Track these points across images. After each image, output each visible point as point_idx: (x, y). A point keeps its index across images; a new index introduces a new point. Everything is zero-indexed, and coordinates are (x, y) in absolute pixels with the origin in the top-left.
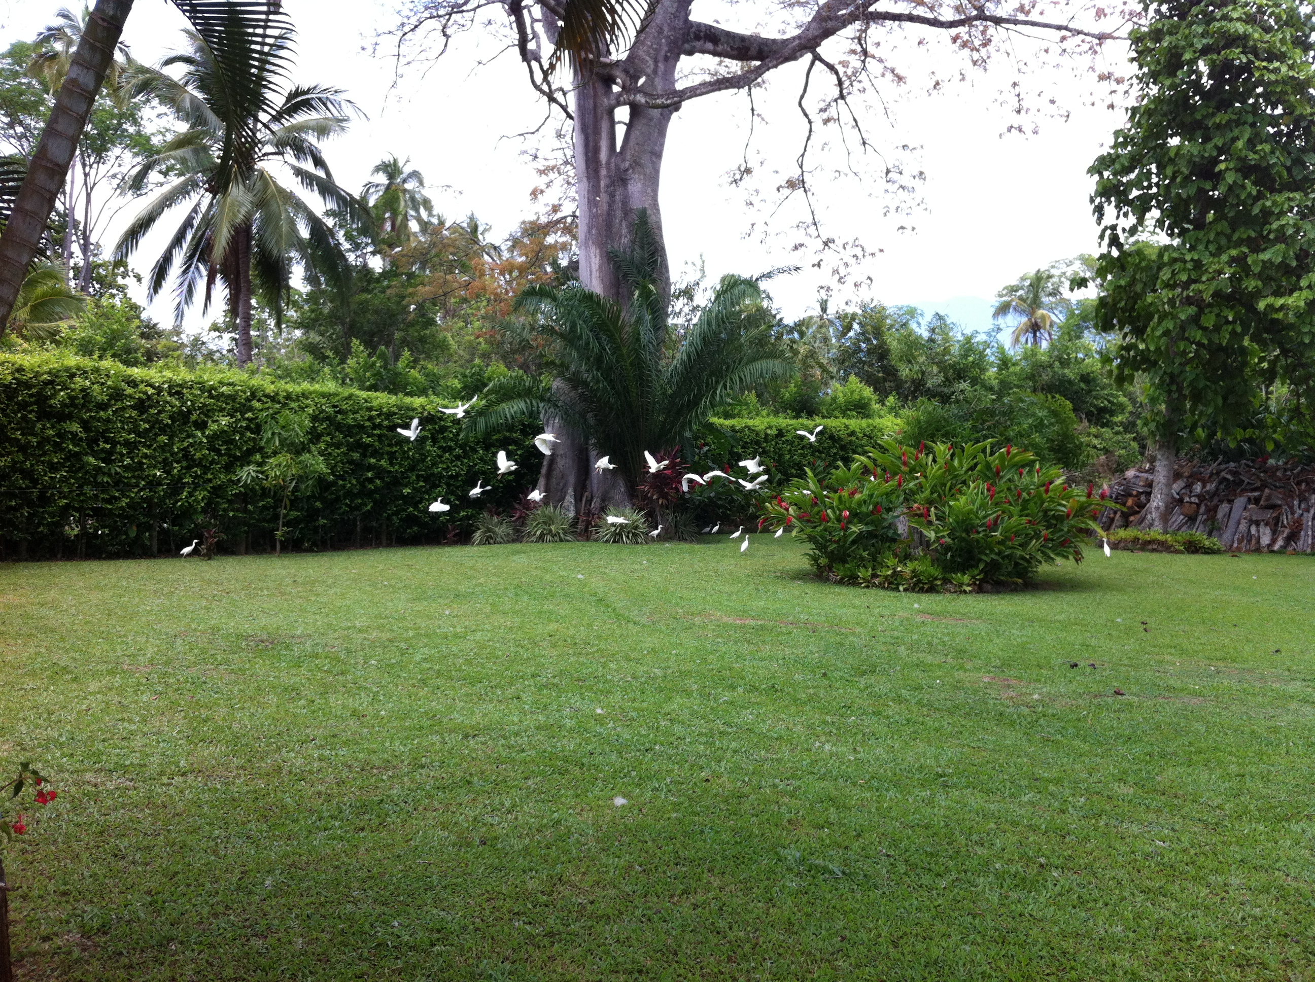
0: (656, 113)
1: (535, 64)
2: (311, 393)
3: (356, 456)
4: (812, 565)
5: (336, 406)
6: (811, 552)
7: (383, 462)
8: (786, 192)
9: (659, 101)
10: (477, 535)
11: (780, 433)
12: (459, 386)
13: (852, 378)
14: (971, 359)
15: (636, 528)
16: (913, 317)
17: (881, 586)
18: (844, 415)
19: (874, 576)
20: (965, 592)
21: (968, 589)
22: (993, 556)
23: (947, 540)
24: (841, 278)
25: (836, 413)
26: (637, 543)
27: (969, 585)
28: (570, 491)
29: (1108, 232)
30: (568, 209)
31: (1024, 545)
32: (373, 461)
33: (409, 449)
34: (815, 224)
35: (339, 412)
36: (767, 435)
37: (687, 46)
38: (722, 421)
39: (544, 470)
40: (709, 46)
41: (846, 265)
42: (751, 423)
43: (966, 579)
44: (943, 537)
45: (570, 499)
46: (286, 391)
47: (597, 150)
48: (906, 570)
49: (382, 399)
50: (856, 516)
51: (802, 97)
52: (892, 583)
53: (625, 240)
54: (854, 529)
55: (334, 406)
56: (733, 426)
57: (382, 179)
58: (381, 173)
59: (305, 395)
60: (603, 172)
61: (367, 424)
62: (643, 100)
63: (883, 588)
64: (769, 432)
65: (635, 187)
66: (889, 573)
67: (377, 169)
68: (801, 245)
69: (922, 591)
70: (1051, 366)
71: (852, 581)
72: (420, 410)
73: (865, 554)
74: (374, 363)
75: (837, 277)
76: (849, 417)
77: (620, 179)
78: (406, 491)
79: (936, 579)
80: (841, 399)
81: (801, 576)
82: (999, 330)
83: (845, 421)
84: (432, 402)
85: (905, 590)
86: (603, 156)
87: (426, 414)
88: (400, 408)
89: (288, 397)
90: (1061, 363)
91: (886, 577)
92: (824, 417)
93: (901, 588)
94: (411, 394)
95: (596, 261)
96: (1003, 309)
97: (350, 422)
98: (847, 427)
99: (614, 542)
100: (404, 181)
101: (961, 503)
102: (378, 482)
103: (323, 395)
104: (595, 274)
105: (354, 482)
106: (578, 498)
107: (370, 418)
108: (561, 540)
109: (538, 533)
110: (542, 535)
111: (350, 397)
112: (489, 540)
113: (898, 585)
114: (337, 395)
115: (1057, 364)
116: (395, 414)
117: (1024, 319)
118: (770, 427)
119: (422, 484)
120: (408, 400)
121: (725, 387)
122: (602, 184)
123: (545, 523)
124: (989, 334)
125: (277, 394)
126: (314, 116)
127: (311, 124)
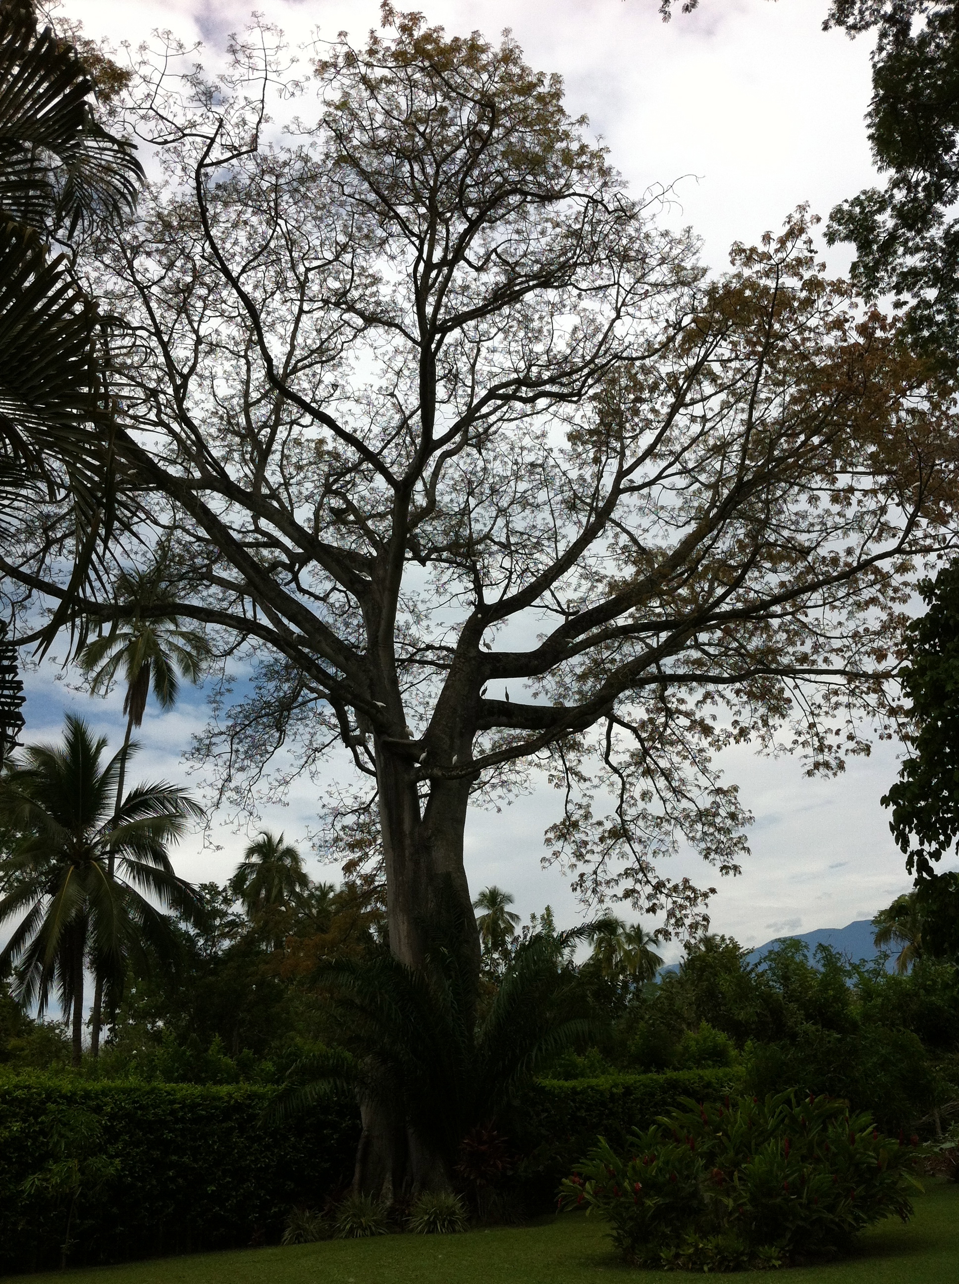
0: (455, 783)
1: (360, 749)
2: (110, 1090)
3: (156, 1154)
4: (617, 1247)
5: (137, 1102)
6: (615, 1233)
7: (185, 1159)
8: (610, 842)
9: (454, 773)
10: (287, 1234)
11: (628, 1091)
12: (273, 1069)
13: (704, 1024)
14: (831, 993)
15: (454, 1213)
16: (797, 950)
17: (685, 1268)
18: (699, 1065)
19: (677, 1256)
20: (774, 1266)
21: (777, 1263)
22: (800, 1223)
23: (748, 1207)
24: (677, 921)
25: (690, 1063)
26: (454, 1231)
27: (778, 1259)
28: (388, 1176)
30: (381, 879)
31: (831, 1209)
32: (174, 1158)
33: (214, 1142)
34: (642, 869)
35: (140, 1108)
36: (612, 1094)
37: (481, 722)
38: (562, 1083)
39: (359, 1155)
40: (504, 719)
41: (682, 907)
42: (594, 1082)
43: (774, 1251)
44: (744, 1204)
45: (388, 1185)
46: (85, 1090)
47: (400, 822)
48: (709, 1245)
49: (188, 1090)
50: (652, 1187)
51: (607, 754)
52: (696, 1263)
53: (431, 905)
54: (649, 1202)
55: (134, 1102)
56: (574, 1088)
57: (255, 859)
58: (255, 856)
59: (104, 1092)
60: (408, 842)
61: (169, 1118)
62: (440, 774)
63: (687, 1270)
64: (614, 1090)
65: (439, 853)
66: (691, 1251)
67: (251, 852)
68: (634, 891)
69: (728, 1270)
70: (917, 994)
71: (653, 1264)
72: (226, 1099)
73: (668, 1231)
74: (184, 1053)
75: (673, 921)
76: (704, 1067)
77: (424, 847)
78: (211, 1188)
79: (742, 1254)
80: (694, 1048)
81: (607, 1262)
83: (701, 1072)
84: (240, 1089)
85: (711, 1270)
86: (407, 826)
87: (232, 1102)
88: (204, 1098)
89: (87, 1095)
90: (925, 990)
91: (690, 1256)
92: (676, 1069)
93: (706, 1268)
94: (220, 1082)
95: (404, 928)
96: (882, 936)
97: (151, 1117)
98: (701, 1078)
99: (429, 1232)
101: (757, 1165)
102: (180, 1181)
103: (124, 1091)
104: (404, 940)
105: (154, 1182)
106: (397, 1184)
107: (173, 1112)
108: (373, 1234)
109: (348, 1227)
110: (351, 1230)
111: (153, 1090)
112: (299, 1238)
113: (702, 1264)
114: (139, 1090)
115: (922, 991)
116: (200, 1105)
117: (907, 944)
118: (616, 1085)
119: (228, 1179)
120: (215, 1089)
122: (407, 853)
123: (354, 1215)
124: (876, 961)
125: (74, 1094)
126: (152, 815)
127: (146, 823)
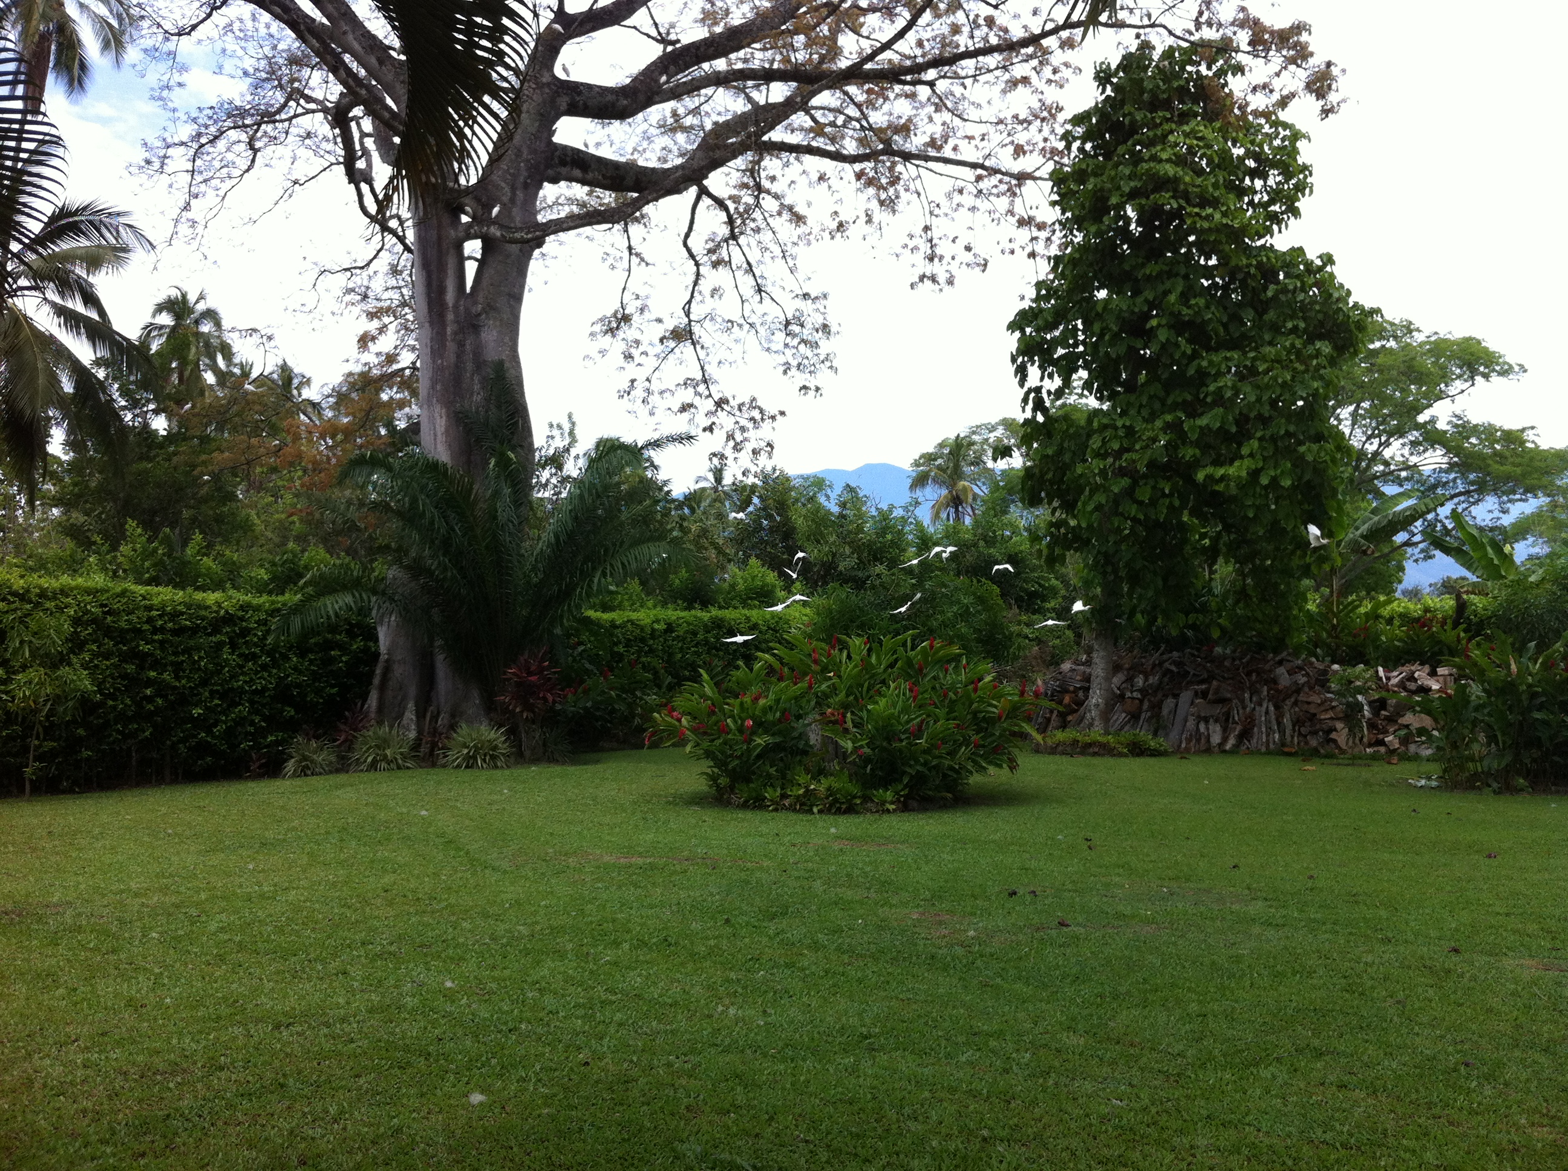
0: (514, 248)
1: (365, 187)
2: (72, 589)
3: (130, 668)
4: (711, 786)
5: (106, 606)
6: (709, 771)
7: (165, 676)
8: (672, 344)
9: (518, 235)
10: (290, 766)
11: (670, 628)
12: (266, 577)
13: (753, 561)
14: (889, 537)
15: (495, 748)
16: (820, 489)
17: (792, 809)
18: (745, 604)
19: (784, 796)
20: (888, 811)
21: (892, 807)
22: (919, 768)
23: (866, 750)
24: (737, 444)
25: (734, 602)
26: (496, 767)
27: (892, 803)
28: (411, 705)
29: (1032, 395)
30: (406, 359)
31: (952, 754)
32: (153, 674)
33: (201, 658)
34: (705, 381)
35: (109, 613)
36: (653, 630)
37: (550, 172)
38: (599, 614)
39: (376, 681)
40: (577, 173)
41: (743, 429)
42: (634, 616)
43: (889, 795)
44: (862, 747)
45: (410, 715)
46: (40, 587)
47: (442, 290)
48: (820, 787)
49: (166, 595)
50: (761, 725)
51: (687, 236)
52: (804, 805)
53: (477, 398)
54: (759, 741)
55: (102, 606)
56: (613, 621)
57: (166, 319)
58: (164, 314)
59: (64, 592)
60: (450, 317)
61: (146, 627)
62: (498, 234)
63: (795, 810)
64: (656, 626)
65: (489, 336)
66: (801, 792)
67: (160, 309)
68: (691, 405)
69: (839, 812)
70: (975, 545)
71: (757, 803)
72: (215, 608)
73: (772, 771)
74: (155, 550)
75: (731, 443)
76: (751, 607)
77: (471, 325)
78: (197, 712)
79: (855, 797)
80: (741, 587)
81: (697, 800)
82: (917, 503)
83: (746, 612)
84: (231, 597)
85: (820, 812)
86: (450, 297)
87: (222, 612)
88: (189, 606)
89: (43, 594)
90: (986, 542)
91: (798, 797)
92: (720, 608)
93: (815, 810)
94: (203, 589)
95: (441, 423)
96: (920, 481)
97: (123, 624)
98: (748, 619)
99: (467, 767)
100: (197, 322)
101: (880, 706)
102: (160, 701)
103: (88, 592)
104: (441, 438)
105: (128, 701)
106: (420, 715)
107: (150, 620)
108: (399, 768)
109: (370, 759)
110: (374, 761)
111: (124, 593)
112: (305, 770)
113: (812, 806)
114: (107, 591)
115: (982, 543)
116: (182, 614)
117: (944, 492)
118: (657, 621)
119: (217, 702)
120: (199, 596)
121: (604, 575)
122: (449, 330)
123: (378, 747)
124: (906, 508)
125: (28, 591)
126: (84, 242)
127: (79, 252)
